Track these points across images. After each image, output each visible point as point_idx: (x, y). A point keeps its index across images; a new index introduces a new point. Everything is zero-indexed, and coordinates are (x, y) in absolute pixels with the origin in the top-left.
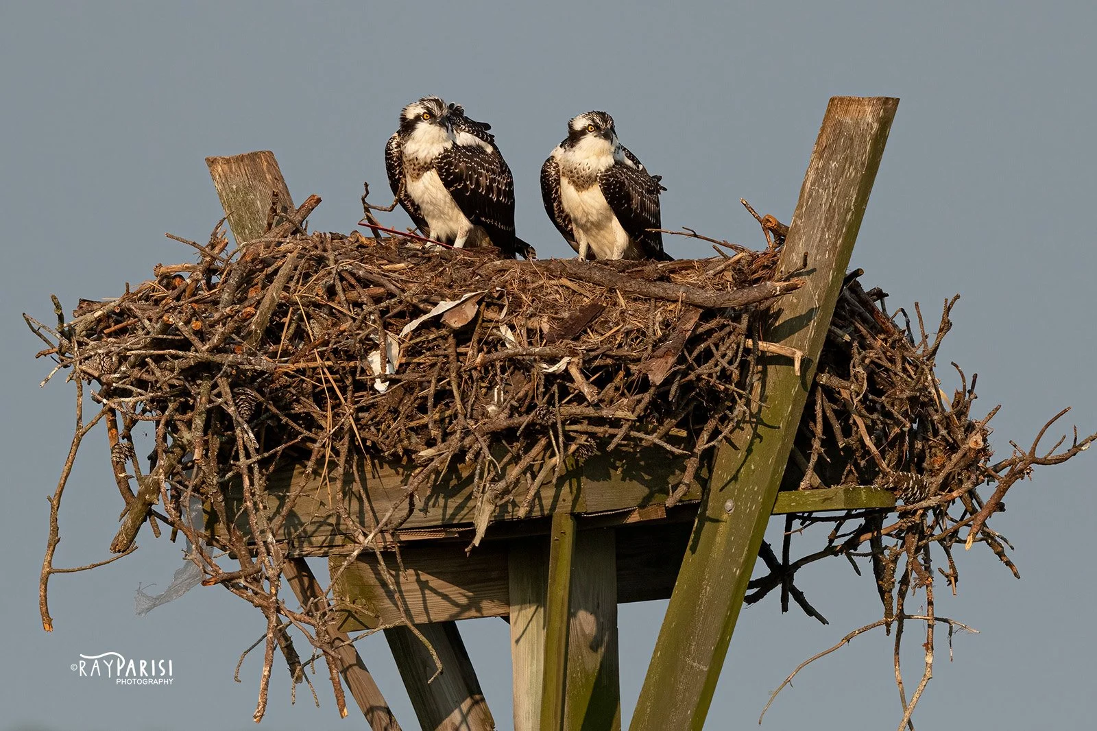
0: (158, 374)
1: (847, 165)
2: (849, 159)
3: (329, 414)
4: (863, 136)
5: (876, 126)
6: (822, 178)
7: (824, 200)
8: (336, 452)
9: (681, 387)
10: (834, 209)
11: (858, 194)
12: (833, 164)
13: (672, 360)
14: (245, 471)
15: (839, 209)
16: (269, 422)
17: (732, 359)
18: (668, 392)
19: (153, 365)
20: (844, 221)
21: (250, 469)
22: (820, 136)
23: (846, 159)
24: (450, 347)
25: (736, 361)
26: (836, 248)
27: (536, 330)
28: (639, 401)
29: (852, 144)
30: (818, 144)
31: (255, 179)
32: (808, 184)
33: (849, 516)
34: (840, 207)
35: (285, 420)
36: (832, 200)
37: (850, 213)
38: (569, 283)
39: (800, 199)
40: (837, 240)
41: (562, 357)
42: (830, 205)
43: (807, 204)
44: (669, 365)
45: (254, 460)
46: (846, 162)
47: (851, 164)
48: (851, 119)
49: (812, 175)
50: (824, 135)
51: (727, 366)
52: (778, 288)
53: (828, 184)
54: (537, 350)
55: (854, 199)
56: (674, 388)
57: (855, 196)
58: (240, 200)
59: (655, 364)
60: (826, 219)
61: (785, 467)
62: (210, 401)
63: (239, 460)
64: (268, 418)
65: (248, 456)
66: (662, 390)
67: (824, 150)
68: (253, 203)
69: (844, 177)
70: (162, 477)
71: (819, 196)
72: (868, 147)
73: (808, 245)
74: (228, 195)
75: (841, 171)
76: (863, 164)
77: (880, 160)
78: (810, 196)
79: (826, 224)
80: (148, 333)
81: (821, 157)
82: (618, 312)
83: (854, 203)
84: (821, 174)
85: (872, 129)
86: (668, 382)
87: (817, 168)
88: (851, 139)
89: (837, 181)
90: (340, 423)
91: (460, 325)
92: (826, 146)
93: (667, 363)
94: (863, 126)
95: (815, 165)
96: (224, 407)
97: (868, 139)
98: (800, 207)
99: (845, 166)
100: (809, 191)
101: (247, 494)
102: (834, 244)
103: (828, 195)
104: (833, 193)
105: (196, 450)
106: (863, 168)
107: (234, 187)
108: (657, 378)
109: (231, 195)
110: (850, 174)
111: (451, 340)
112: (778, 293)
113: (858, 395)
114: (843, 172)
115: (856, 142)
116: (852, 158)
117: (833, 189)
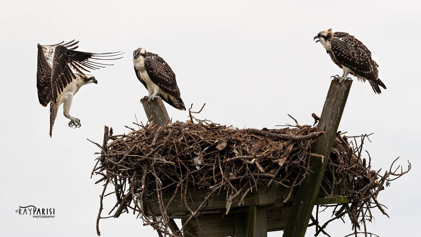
0: (132, 162)
1: (337, 100)
3: (182, 176)
4: (342, 91)
8: (184, 188)
9: (288, 167)
10: (333, 113)
13: (285, 159)
14: (158, 192)
15: (335, 113)
16: (163, 178)
17: (303, 158)
18: (285, 168)
19: (130, 160)
20: (336, 117)
21: (160, 191)
24: (218, 156)
25: (304, 159)
26: (334, 125)
27: (245, 151)
28: (276, 171)
31: (156, 105)
33: (338, 205)
35: (169, 177)
37: (338, 115)
38: (254, 135)
40: (334, 123)
41: (253, 159)
43: (325, 112)
44: (285, 160)
45: (161, 189)
46: (337, 99)
51: (302, 160)
52: (318, 134)
54: (245, 157)
56: (286, 168)
58: (151, 112)
59: (280, 160)
60: (331, 116)
61: (319, 191)
62: (148, 171)
63: (156, 189)
64: (163, 177)
65: (159, 188)
66: (282, 168)
68: (155, 113)
70: (133, 193)
72: (344, 95)
73: (325, 124)
74: (147, 110)
75: (335, 102)
76: (342, 100)
78: (326, 109)
79: (331, 118)
80: (129, 150)
82: (269, 145)
85: (345, 89)
86: (284, 165)
89: (334, 105)
90: (185, 179)
91: (221, 149)
93: (284, 160)
96: (152, 173)
101: (159, 199)
102: (333, 124)
105: (143, 186)
107: (150, 108)
108: (281, 164)
109: (148, 110)
110: (338, 103)
111: (219, 154)
112: (318, 136)
113: (341, 169)
115: (340, 93)
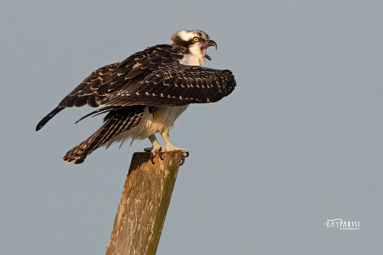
2: (149, 197)
5: (167, 172)
6: (130, 211)
7: (132, 227)
11: (155, 222)
12: (137, 201)
22: (127, 181)
23: (146, 197)
29: (150, 185)
30: (125, 187)
32: (120, 216)
34: (143, 231)
36: (137, 227)
39: (114, 227)
42: (136, 230)
47: (150, 200)
48: (149, 168)
49: (122, 209)
50: (130, 181)
53: (134, 215)
55: (153, 225)
57: (154, 223)
67: (130, 191)
69: (146, 209)
71: (128, 224)
77: (171, 197)
81: (128, 196)
83: (154, 228)
84: (128, 208)
87: (126, 204)
88: (150, 182)
92: (131, 188)
94: (158, 172)
95: (124, 202)
97: (161, 182)
98: (114, 232)
99: (146, 202)
100: (121, 221)
103: (134, 223)
104: (138, 222)
106: (159, 202)
114: (144, 206)
116: (150, 196)
117: (138, 219)
